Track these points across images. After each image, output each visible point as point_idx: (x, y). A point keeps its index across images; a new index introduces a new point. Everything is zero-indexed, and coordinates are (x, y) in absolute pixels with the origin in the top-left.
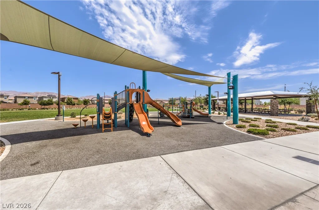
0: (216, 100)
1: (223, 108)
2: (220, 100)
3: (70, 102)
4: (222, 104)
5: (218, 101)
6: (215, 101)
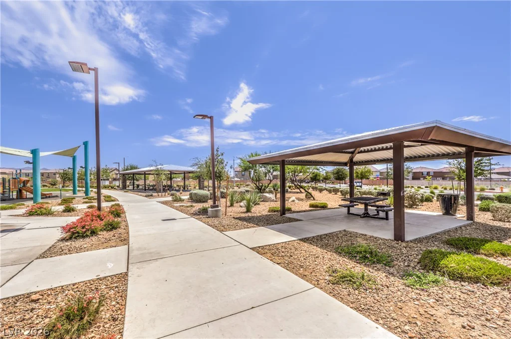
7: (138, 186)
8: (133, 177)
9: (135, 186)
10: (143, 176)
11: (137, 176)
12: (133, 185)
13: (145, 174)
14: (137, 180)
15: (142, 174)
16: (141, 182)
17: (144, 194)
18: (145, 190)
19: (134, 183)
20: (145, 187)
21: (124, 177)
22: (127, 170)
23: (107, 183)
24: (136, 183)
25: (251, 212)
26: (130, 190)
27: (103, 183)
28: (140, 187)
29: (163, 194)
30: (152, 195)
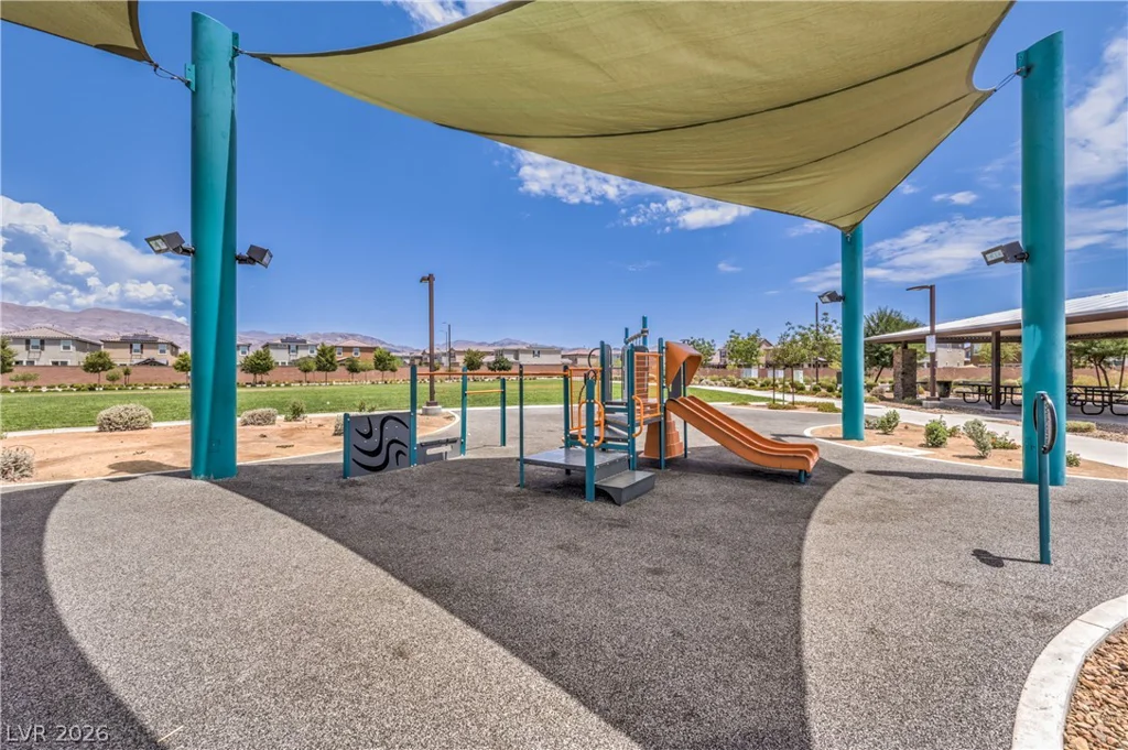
0: (921, 340)
1: (965, 384)
2: (944, 339)
3: (327, 360)
4: (962, 366)
5: (931, 345)
6: (910, 346)
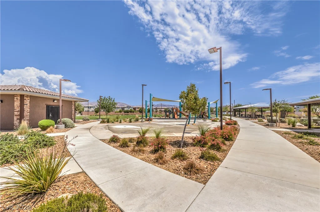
7: (242, 115)
8: (239, 110)
9: (240, 115)
10: (245, 110)
11: (241, 110)
12: (240, 114)
13: (246, 109)
14: (242, 112)
15: (244, 109)
16: (244, 113)
17: (245, 119)
18: (246, 117)
19: (240, 113)
20: (246, 116)
21: (235, 111)
22: (236, 107)
23: (226, 113)
24: (241, 113)
25: (295, 127)
26: (238, 117)
27: (223, 113)
28: (243, 116)
29: (254, 119)
30: (248, 119)
